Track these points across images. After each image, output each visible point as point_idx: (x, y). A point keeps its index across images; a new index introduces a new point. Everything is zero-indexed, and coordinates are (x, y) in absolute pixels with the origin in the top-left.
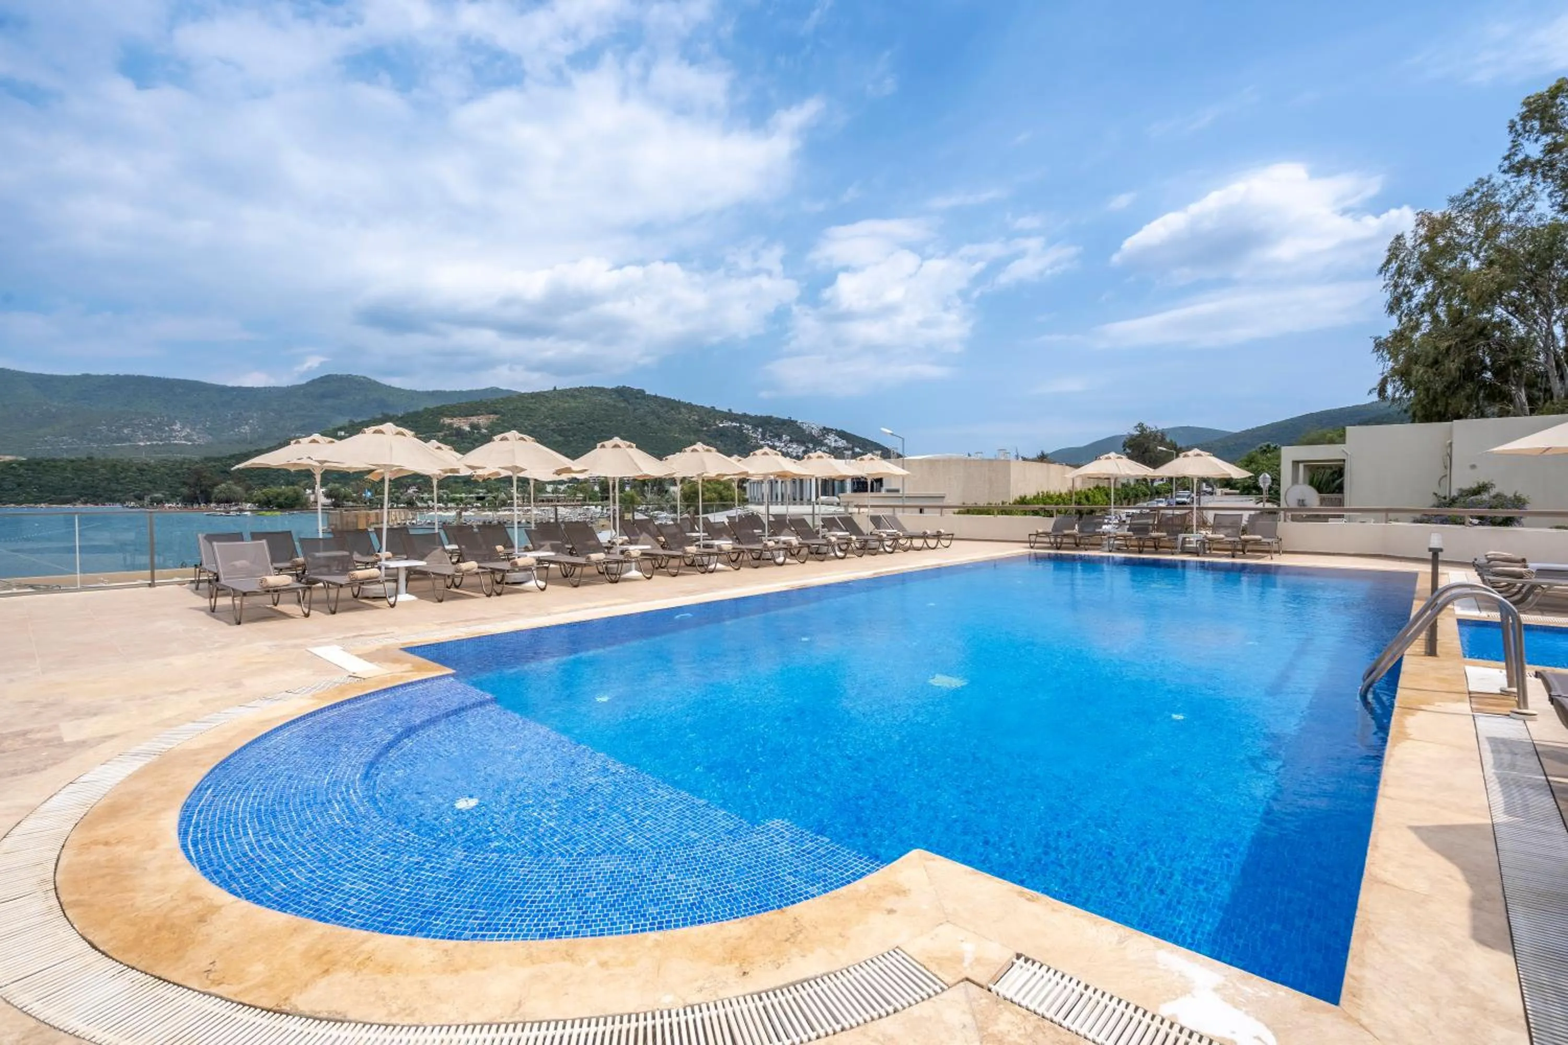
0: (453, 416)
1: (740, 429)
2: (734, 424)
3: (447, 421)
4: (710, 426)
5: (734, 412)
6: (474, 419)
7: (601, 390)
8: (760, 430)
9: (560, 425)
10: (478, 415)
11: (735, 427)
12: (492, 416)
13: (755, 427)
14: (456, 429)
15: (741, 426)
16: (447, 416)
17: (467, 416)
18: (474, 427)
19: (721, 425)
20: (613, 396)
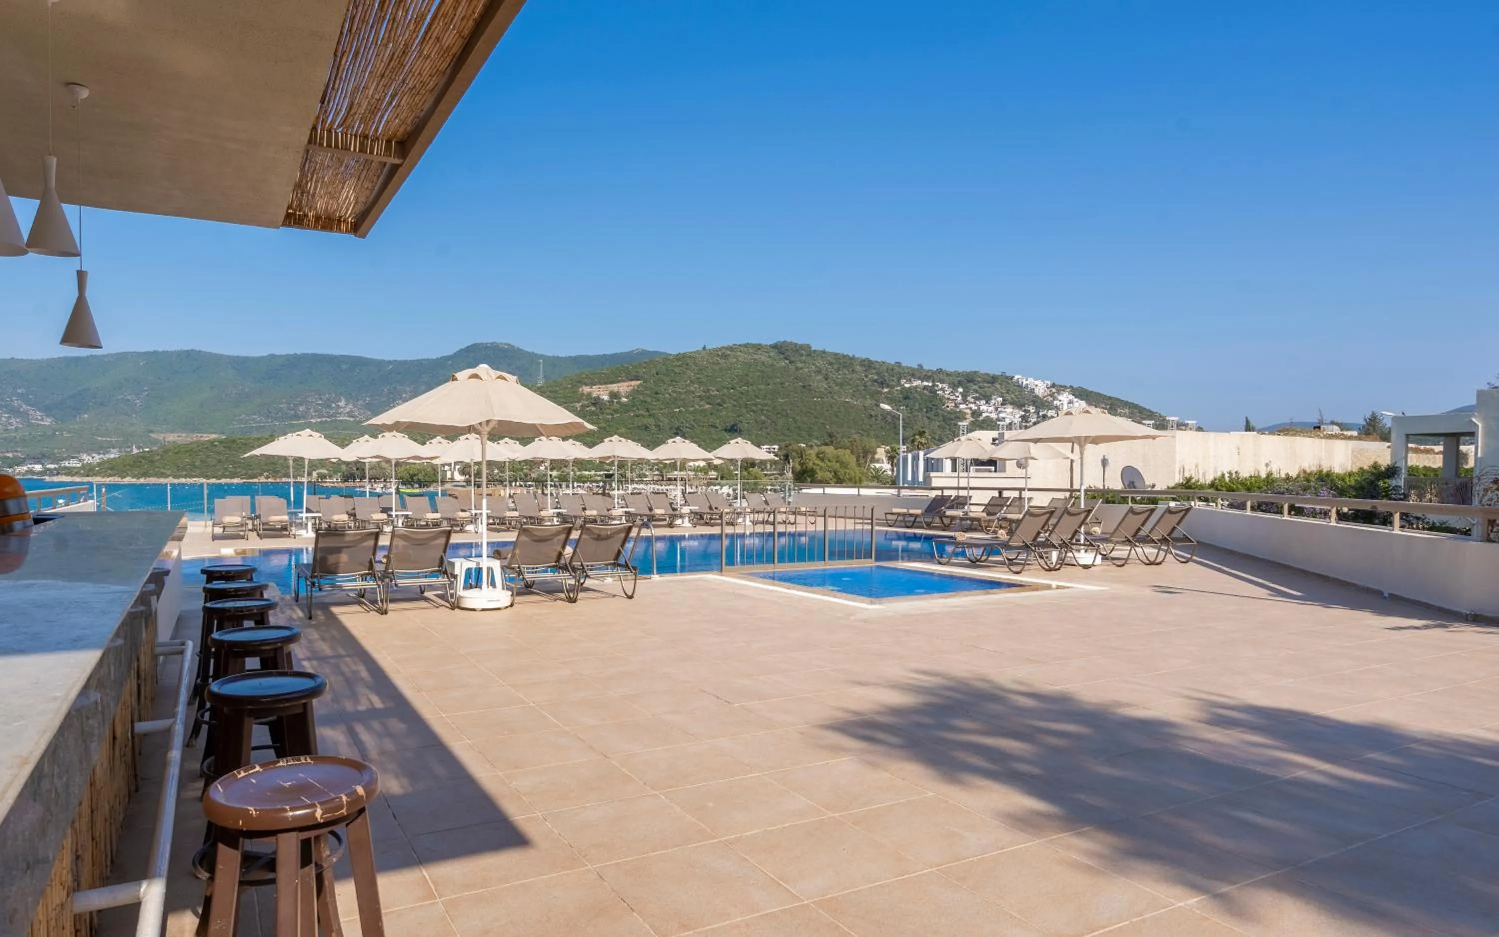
0: (592, 384)
1: (933, 390)
2: (926, 383)
3: (586, 389)
4: (892, 387)
5: (926, 367)
6: (614, 387)
7: (758, 347)
8: (961, 390)
9: (708, 390)
10: (618, 381)
11: (925, 387)
12: (633, 383)
13: (954, 386)
14: (595, 398)
15: (934, 385)
16: (586, 384)
17: (606, 383)
18: (614, 395)
19: (907, 385)
20: (772, 354)
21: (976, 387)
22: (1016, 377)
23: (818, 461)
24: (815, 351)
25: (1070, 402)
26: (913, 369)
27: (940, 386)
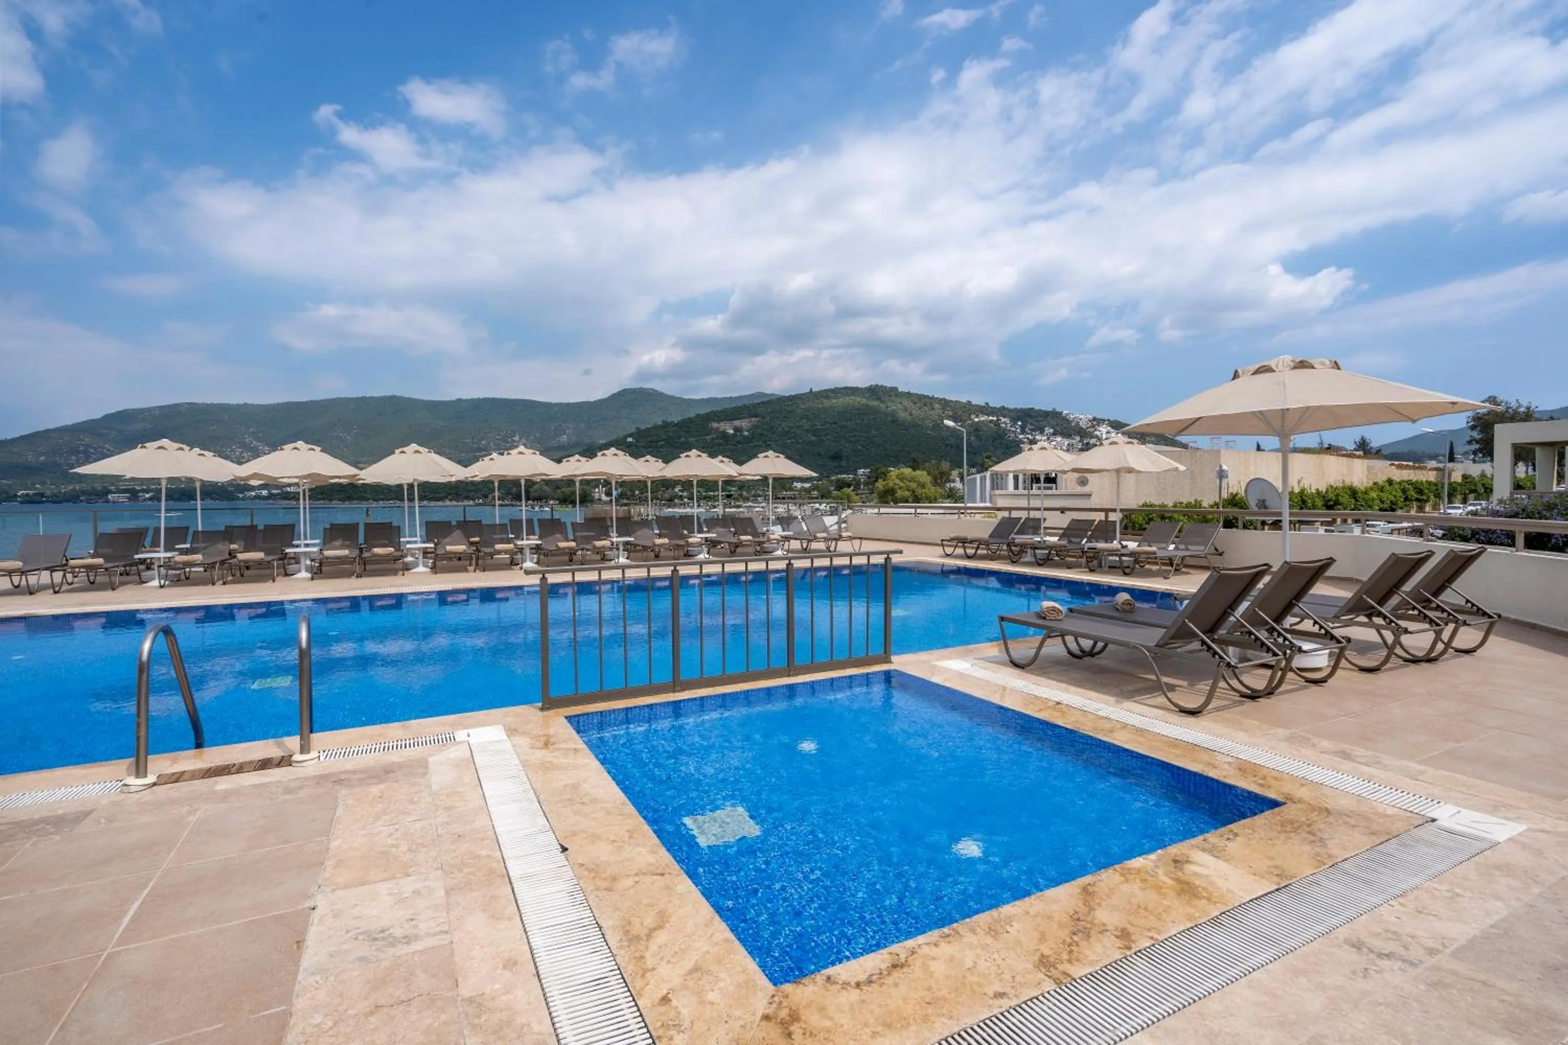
0: (719, 421)
1: (997, 424)
2: (991, 418)
3: (715, 425)
4: (965, 421)
5: (991, 405)
6: (737, 423)
7: (855, 390)
8: (1020, 423)
9: (814, 425)
10: (740, 419)
11: (991, 421)
12: (753, 419)
13: (1014, 421)
14: (722, 432)
15: (998, 420)
16: (714, 421)
17: (731, 420)
18: (737, 429)
19: (976, 420)
20: (866, 395)
21: (1031, 421)
22: (1065, 412)
23: (897, 481)
24: (901, 393)
25: (1108, 432)
26: (981, 406)
27: (1003, 420)
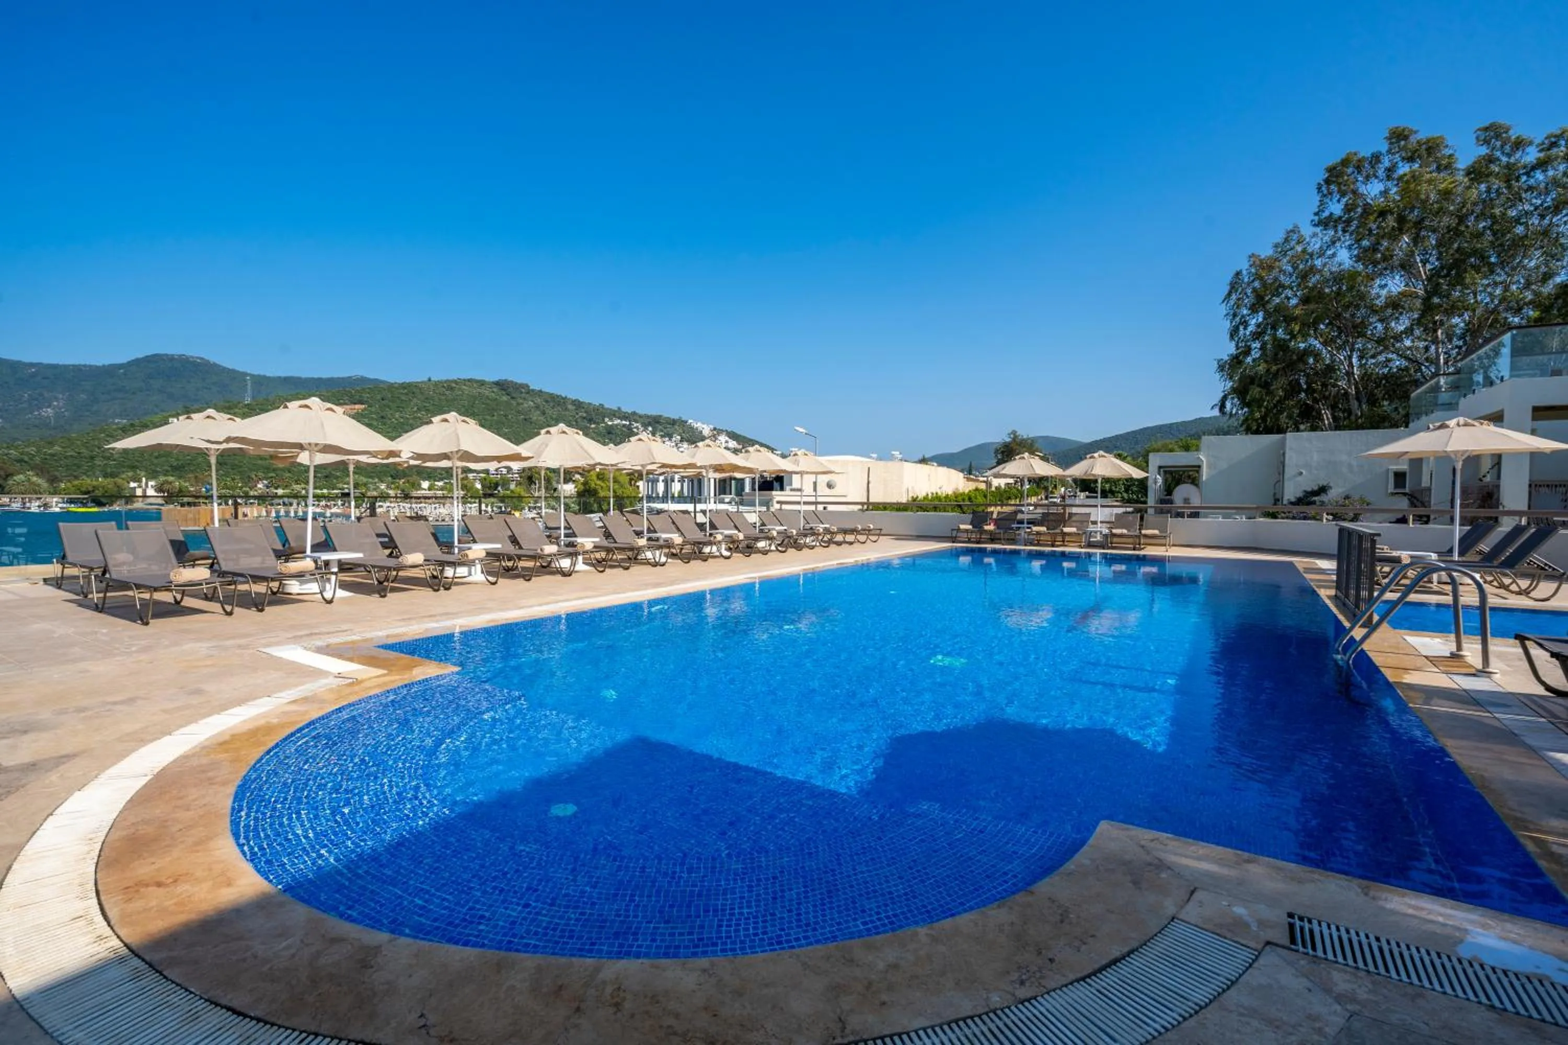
2: (624, 422)
4: (598, 424)
5: (624, 410)
7: (482, 383)
8: (650, 429)
11: (624, 426)
19: (610, 423)
20: (495, 390)
22: (690, 421)
24: (533, 390)
25: (727, 442)
26: (615, 411)
27: (635, 425)
